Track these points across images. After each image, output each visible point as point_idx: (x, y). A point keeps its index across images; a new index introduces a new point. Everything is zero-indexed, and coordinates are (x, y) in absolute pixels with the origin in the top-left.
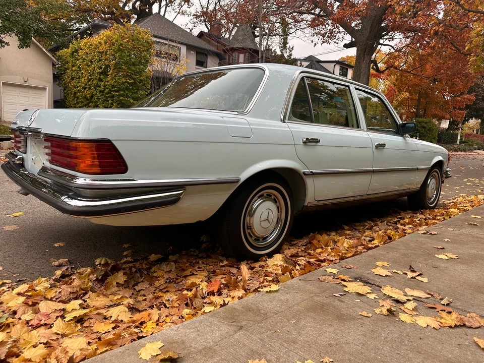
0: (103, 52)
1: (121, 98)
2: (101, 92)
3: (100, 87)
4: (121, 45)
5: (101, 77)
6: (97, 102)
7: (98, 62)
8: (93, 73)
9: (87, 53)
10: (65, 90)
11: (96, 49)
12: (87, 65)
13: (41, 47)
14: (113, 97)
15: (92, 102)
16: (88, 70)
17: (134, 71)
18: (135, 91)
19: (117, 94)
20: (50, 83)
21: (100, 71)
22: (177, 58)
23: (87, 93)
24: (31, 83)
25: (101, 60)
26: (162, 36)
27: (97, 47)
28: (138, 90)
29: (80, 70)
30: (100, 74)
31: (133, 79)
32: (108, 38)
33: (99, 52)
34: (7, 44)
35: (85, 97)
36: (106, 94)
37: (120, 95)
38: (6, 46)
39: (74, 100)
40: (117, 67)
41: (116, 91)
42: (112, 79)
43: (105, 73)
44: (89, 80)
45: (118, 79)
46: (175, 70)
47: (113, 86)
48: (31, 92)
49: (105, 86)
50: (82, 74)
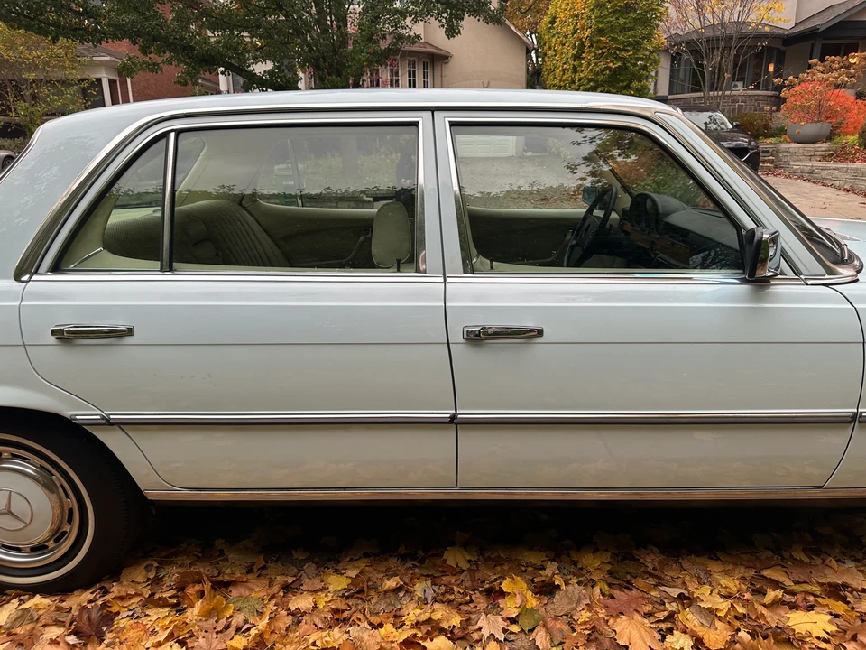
5: (576, 63)
11: (571, 11)
16: (562, 53)
21: (574, 52)
29: (555, 56)
30: (575, 57)
31: (621, 59)
40: (595, 40)
42: (588, 66)
44: (564, 72)
50: (557, 61)
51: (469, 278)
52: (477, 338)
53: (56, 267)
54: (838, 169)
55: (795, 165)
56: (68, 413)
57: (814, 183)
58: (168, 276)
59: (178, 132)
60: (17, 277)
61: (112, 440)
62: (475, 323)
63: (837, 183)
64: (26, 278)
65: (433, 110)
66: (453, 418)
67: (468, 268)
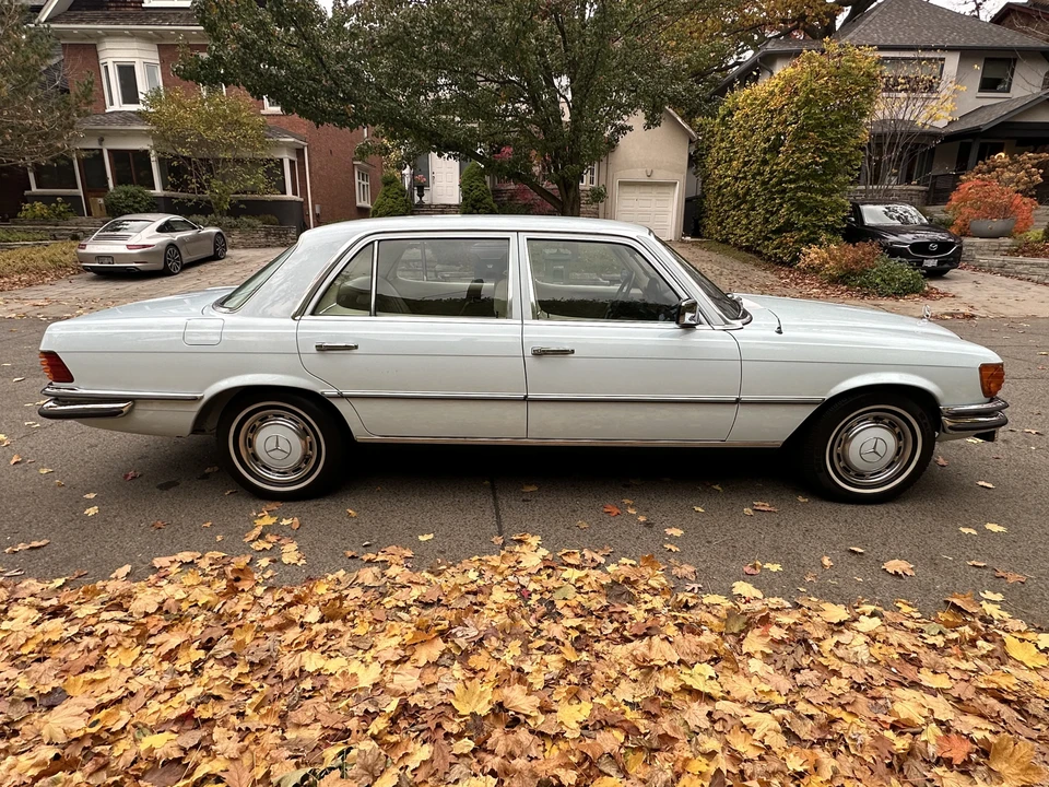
0: (775, 110)
1: (799, 194)
2: (764, 183)
3: (762, 174)
4: (812, 91)
5: (767, 157)
6: (754, 201)
7: (765, 129)
8: (753, 151)
9: (747, 115)
10: (703, 182)
11: (763, 106)
12: (744, 137)
13: (675, 115)
14: (784, 191)
15: (746, 202)
16: (744, 146)
17: (831, 139)
18: (829, 177)
19: (793, 186)
20: (682, 173)
21: (766, 145)
22: (931, 87)
23: (740, 187)
24: (658, 177)
25: (769, 126)
26: (904, 43)
27: (765, 102)
28: (835, 175)
29: (733, 147)
30: (765, 151)
31: (827, 154)
32: (789, 81)
33: (768, 111)
34: (630, 128)
35: (736, 195)
36: (773, 186)
37: (798, 188)
38: (628, 132)
39: (716, 198)
40: (799, 136)
41: (790, 182)
42: (787, 160)
43: (774, 149)
44: (745, 164)
45: (798, 158)
46: (924, 115)
47: (787, 173)
48: (654, 191)
49: (772, 173)
50: (736, 153)
51: (536, 322)
52: (540, 354)
53: (313, 313)
54: (1037, 264)
55: (983, 260)
56: (319, 391)
57: (1007, 276)
58: (373, 318)
59: (379, 241)
60: (293, 318)
61: (342, 406)
62: (539, 346)
63: (1036, 278)
64: (298, 318)
65: (518, 231)
66: (526, 397)
67: (536, 317)
